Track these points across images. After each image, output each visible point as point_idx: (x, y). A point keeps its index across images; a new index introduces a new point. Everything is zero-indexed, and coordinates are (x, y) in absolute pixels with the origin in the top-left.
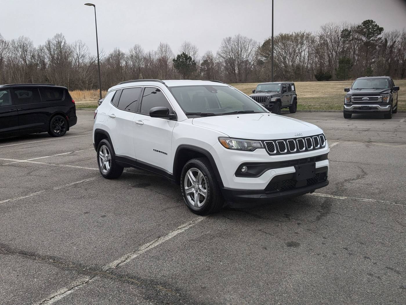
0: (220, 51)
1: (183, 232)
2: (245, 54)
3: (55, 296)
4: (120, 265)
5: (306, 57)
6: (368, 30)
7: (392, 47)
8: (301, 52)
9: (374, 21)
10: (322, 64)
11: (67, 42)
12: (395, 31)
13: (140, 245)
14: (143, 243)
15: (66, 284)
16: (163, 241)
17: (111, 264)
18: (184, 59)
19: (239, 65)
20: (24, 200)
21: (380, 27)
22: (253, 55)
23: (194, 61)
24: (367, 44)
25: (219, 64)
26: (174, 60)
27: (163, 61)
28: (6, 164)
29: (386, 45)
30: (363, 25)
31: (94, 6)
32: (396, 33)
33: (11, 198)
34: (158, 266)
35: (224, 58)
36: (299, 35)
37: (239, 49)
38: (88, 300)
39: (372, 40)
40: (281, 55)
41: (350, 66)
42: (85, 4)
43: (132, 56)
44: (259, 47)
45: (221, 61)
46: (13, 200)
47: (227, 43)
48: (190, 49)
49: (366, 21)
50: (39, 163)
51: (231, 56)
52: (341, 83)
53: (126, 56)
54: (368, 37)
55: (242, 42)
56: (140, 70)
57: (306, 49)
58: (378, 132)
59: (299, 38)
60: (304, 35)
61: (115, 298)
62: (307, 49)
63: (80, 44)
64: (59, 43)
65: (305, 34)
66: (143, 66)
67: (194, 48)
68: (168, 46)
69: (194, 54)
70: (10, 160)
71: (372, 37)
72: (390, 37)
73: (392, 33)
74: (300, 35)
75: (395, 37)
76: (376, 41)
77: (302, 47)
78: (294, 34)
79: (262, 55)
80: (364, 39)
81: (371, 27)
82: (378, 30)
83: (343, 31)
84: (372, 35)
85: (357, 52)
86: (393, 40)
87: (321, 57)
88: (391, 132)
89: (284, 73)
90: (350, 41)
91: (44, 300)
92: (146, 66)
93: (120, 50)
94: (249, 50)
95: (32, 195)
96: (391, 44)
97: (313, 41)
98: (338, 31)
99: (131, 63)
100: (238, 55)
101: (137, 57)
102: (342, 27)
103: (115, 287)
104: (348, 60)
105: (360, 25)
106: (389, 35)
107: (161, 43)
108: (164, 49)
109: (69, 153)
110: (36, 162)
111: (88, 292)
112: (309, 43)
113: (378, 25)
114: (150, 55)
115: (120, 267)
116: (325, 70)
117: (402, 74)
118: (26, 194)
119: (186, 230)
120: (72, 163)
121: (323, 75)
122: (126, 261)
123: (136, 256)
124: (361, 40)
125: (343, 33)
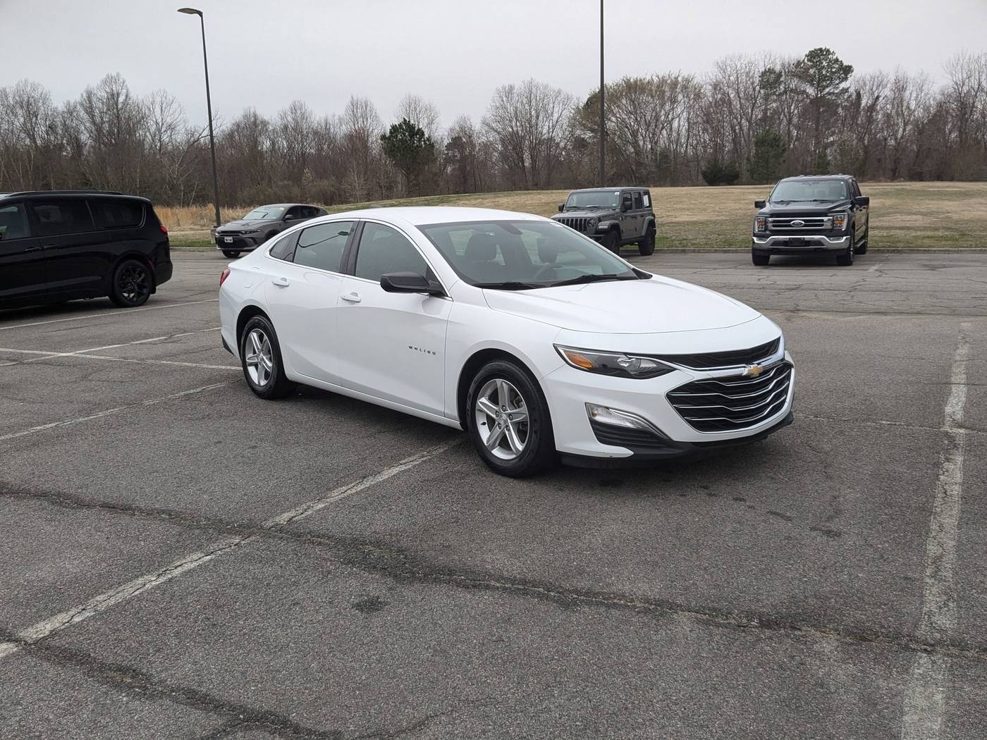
0: (489, 115)
1: (409, 469)
2: (547, 124)
3: (182, 564)
4: (294, 519)
5: (684, 132)
6: (820, 70)
7: (872, 108)
8: (672, 120)
9: (832, 52)
10: (718, 148)
11: (133, 95)
12: (878, 73)
13: (329, 489)
14: (335, 487)
15: (200, 548)
16: (372, 483)
17: (277, 519)
18: (407, 134)
19: (533, 149)
20: (86, 423)
21: (845, 64)
22: (565, 127)
23: (429, 139)
24: (817, 102)
25: (487, 146)
26: (383, 137)
27: (358, 140)
28: (30, 360)
29: (860, 104)
30: (808, 60)
31: (200, 14)
32: (880, 78)
33: (58, 420)
34: (365, 519)
35: (499, 133)
36: (666, 81)
37: (533, 112)
38: (243, 567)
39: (829, 94)
40: (627, 127)
41: (781, 151)
42: (178, 10)
43: (286, 127)
44: (578, 108)
45: (492, 139)
46: (65, 424)
47: (505, 99)
48: (420, 112)
49: (815, 50)
50: (102, 358)
51: (515, 129)
53: (271, 128)
54: (818, 85)
55: (538, 98)
57: (682, 112)
58: (816, 292)
59: (667, 89)
60: (678, 81)
61: (291, 564)
62: (685, 114)
63: (164, 99)
64: (114, 96)
65: (680, 79)
66: (313, 151)
67: (428, 109)
68: (369, 104)
69: (431, 123)
71: (827, 87)
72: (868, 87)
73: (871, 77)
74: (669, 81)
75: (878, 87)
76: (837, 95)
77: (673, 109)
78: (656, 79)
79: (584, 125)
80: (811, 91)
81: (825, 64)
82: (842, 72)
83: (764, 74)
84: (828, 82)
85: (795, 120)
86: (873, 94)
87: (717, 132)
88: (844, 292)
89: (634, 167)
90: (780, 94)
91: (164, 569)
92: (320, 150)
93: (257, 112)
94: (556, 116)
95: (101, 414)
96: (870, 102)
97: (698, 96)
98: (752, 72)
99: (283, 143)
100: (531, 127)
101: (297, 129)
102: (762, 63)
103: (289, 549)
104: (775, 139)
105: (801, 61)
106: (865, 83)
107: (352, 98)
108: (359, 111)
109: (162, 338)
110: (94, 357)
111: (242, 558)
112: (690, 100)
113: (840, 60)
114: (327, 124)
115: (296, 522)
116: (725, 161)
117: (894, 171)
118: (89, 414)
119: (415, 466)
120: (173, 356)
121: (721, 171)
122: (306, 513)
123: (323, 506)
124: (805, 93)
125: (765, 78)
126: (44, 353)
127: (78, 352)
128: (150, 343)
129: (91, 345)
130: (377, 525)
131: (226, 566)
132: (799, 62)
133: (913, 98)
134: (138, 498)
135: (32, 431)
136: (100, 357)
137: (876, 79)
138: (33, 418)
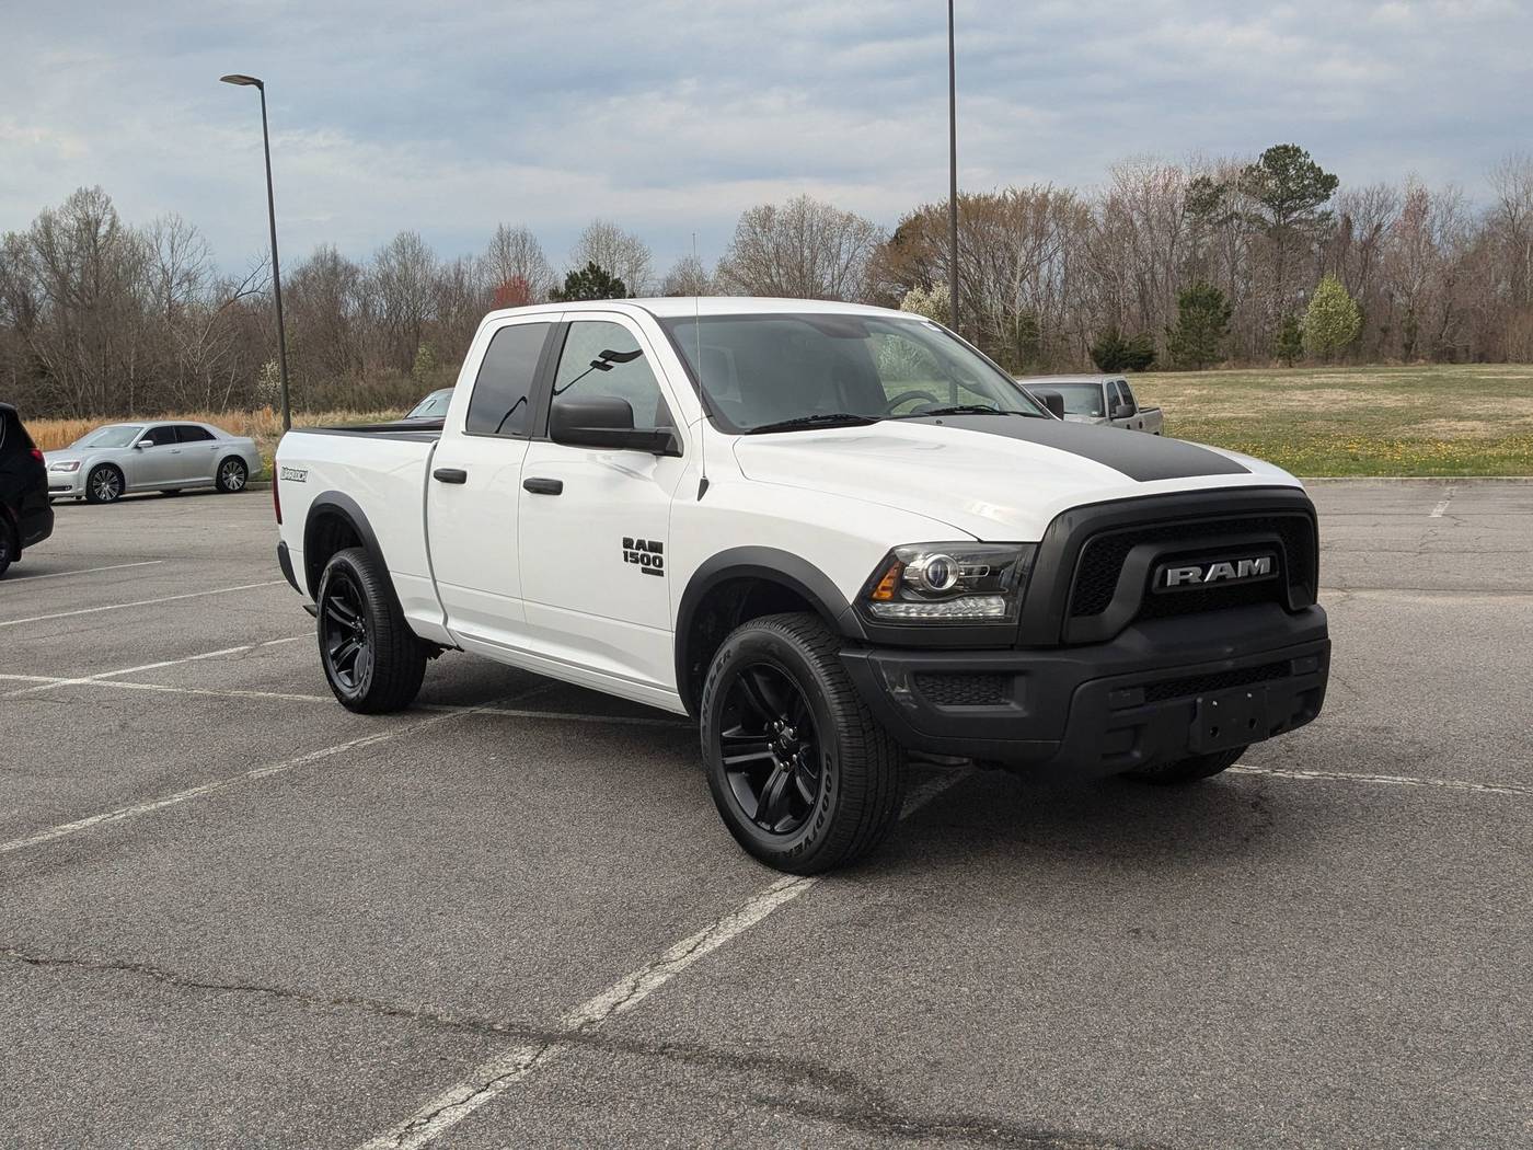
0: (731, 257)
1: (794, 899)
2: (830, 271)
3: (439, 1111)
4: (619, 1009)
5: (1058, 284)
6: (1283, 182)
7: (1368, 245)
8: (1039, 264)
9: (1303, 152)
10: (1116, 310)
11: (123, 222)
12: (1378, 188)
13: (661, 945)
14: (671, 940)
15: (460, 1074)
16: (738, 930)
17: (586, 1009)
18: (595, 289)
20: (156, 816)
21: (1324, 174)
22: (860, 275)
24: (1277, 234)
26: (554, 294)
27: (510, 297)
28: (14, 694)
29: (1350, 238)
30: (1265, 165)
31: (260, 85)
32: (1381, 195)
33: (102, 810)
36: (1029, 199)
37: (807, 252)
38: (560, 1116)
39: (1296, 221)
40: (964, 277)
41: (1222, 315)
42: (222, 80)
43: (387, 278)
44: (881, 245)
46: (116, 817)
47: (758, 230)
48: (615, 251)
49: (1278, 148)
50: (146, 687)
51: (775, 280)
52: (1193, 381)
54: (1280, 206)
55: (815, 229)
56: (418, 333)
60: (1048, 200)
61: (650, 1108)
62: (1059, 254)
63: (176, 230)
64: (90, 225)
65: (1051, 197)
66: (431, 317)
67: (630, 246)
68: (529, 238)
69: (635, 267)
70: (22, 678)
71: (1295, 209)
72: (1362, 210)
73: (1368, 194)
74: (1032, 201)
75: (1379, 210)
76: (1313, 223)
77: (1040, 246)
78: (1010, 197)
79: (891, 274)
80: (1269, 215)
81: (1292, 171)
82: (1320, 186)
83: (1194, 185)
84: (1297, 201)
85: (1242, 265)
86: (1370, 221)
87: (1113, 284)
88: (1410, 554)
90: (1220, 223)
91: (407, 1123)
92: (445, 315)
93: (340, 253)
94: (844, 257)
95: (177, 798)
96: (1366, 234)
97: (1083, 220)
98: (1174, 185)
99: (381, 304)
100: (802, 276)
101: (407, 281)
102: (1188, 170)
103: (634, 1075)
104: (1211, 296)
105: (1254, 166)
106: (1357, 204)
107: (501, 228)
108: (512, 249)
109: (241, 648)
110: (130, 686)
111: (550, 1094)
112: (1067, 232)
113: (1317, 166)
114: (458, 272)
115: (624, 1015)
116: (1128, 333)
117: (1408, 347)
118: (155, 797)
119: (802, 894)
120: (273, 683)
121: (1122, 350)
122: (635, 995)
123: (664, 980)
124: (1260, 218)
125: (1194, 193)
126: (35, 678)
127: (97, 676)
128: (223, 658)
129: (117, 661)
130: (781, 1018)
131: (526, 1114)
132: (1249, 166)
133: (1436, 228)
134: (303, 968)
135: (60, 833)
136: (141, 686)
137: (1376, 196)
138: (52, 806)
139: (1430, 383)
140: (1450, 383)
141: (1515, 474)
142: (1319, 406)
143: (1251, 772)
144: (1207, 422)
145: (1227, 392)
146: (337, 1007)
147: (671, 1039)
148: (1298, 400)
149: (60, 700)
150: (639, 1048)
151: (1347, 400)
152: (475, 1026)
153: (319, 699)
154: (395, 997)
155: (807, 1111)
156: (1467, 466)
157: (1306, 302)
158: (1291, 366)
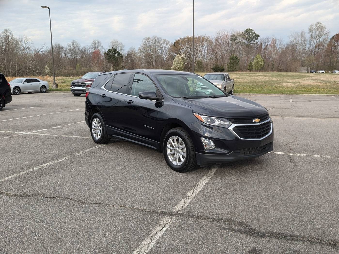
0: (141, 47)
2: (161, 51)
3: (156, 233)
5: (206, 55)
6: (249, 36)
7: (265, 49)
8: (202, 50)
9: (253, 30)
10: (217, 60)
11: (14, 36)
12: (267, 37)
13: (185, 193)
14: (187, 192)
16: (200, 189)
17: (177, 208)
18: (114, 53)
19: (156, 58)
20: (60, 163)
21: (257, 34)
22: (167, 52)
23: (121, 55)
24: (248, 46)
25: (140, 58)
26: (105, 54)
27: (96, 53)
29: (262, 47)
30: (246, 32)
31: (49, 8)
33: (47, 162)
34: (212, 207)
35: (144, 53)
37: (156, 47)
39: (251, 43)
40: (188, 53)
41: (237, 62)
42: (41, 7)
43: (70, 49)
44: (171, 46)
45: (141, 55)
46: (51, 164)
47: (147, 42)
48: (117, 45)
49: (248, 29)
51: (150, 52)
52: (235, 74)
53: (65, 49)
54: (248, 40)
55: (158, 42)
56: (76, 60)
62: (206, 49)
63: (26, 38)
64: (7, 37)
65: (205, 37)
66: (80, 58)
67: (121, 44)
68: (100, 42)
69: (121, 49)
70: (15, 132)
72: (264, 42)
73: (265, 39)
74: (201, 38)
75: (267, 42)
76: (255, 44)
77: (202, 47)
78: (197, 37)
79: (173, 51)
80: (246, 42)
81: (251, 34)
82: (256, 37)
83: (232, 36)
84: (252, 40)
85: (241, 52)
86: (266, 44)
87: (216, 55)
89: (189, 66)
90: (237, 43)
91: (151, 236)
92: (82, 57)
93: (60, 44)
94: (164, 48)
95: (63, 159)
96: (265, 46)
97: (211, 42)
98: (228, 36)
99: (69, 55)
100: (155, 51)
101: (74, 50)
102: (231, 33)
103: (195, 223)
104: (236, 58)
105: (243, 32)
106: (263, 40)
107: (94, 40)
108: (96, 44)
109: (61, 126)
110: (40, 134)
111: (179, 228)
112: (208, 44)
113: (255, 33)
114: (85, 49)
115: (186, 209)
116: (219, 65)
117: (272, 69)
118: (57, 159)
119: (209, 181)
120: (71, 134)
121: (218, 68)
122: (186, 204)
123: (190, 201)
124: (244, 43)
125: (232, 38)
126: (18, 132)
127: (32, 132)
128: (58, 128)
129: (35, 129)
130: (220, 209)
131: (176, 233)
132: (243, 33)
133: (278, 46)
134: (109, 199)
135: (40, 167)
136: (43, 134)
137: (267, 39)
138: (35, 161)
139: (280, 76)
140: (284, 76)
141: (302, 94)
142: (260, 80)
143: (286, 154)
144: (239, 83)
145: (241, 77)
146: (121, 208)
147: (199, 214)
148: (256, 78)
149: (26, 137)
150: (193, 217)
151: (265, 79)
152: (154, 212)
153: (83, 137)
154: (133, 205)
155: (237, 231)
156: (293, 92)
157: (253, 59)
158: (251, 72)
